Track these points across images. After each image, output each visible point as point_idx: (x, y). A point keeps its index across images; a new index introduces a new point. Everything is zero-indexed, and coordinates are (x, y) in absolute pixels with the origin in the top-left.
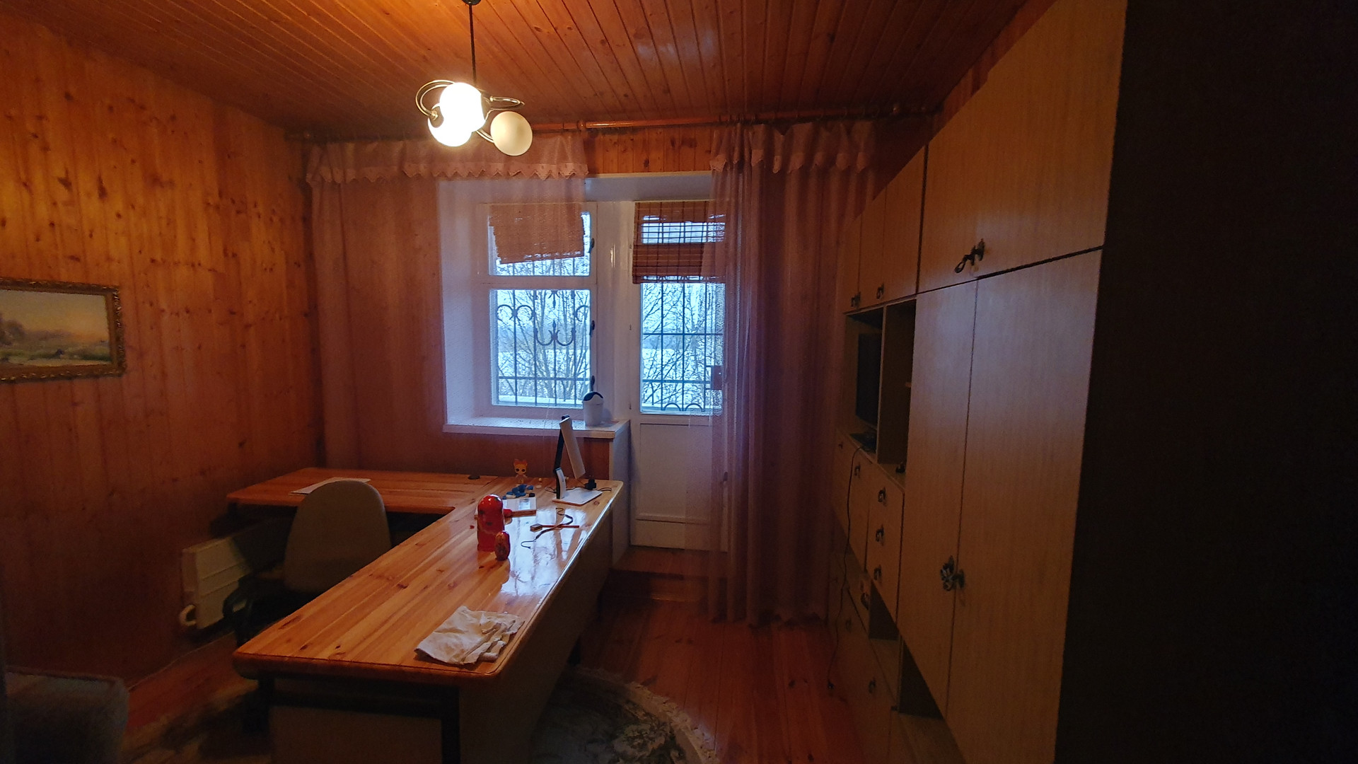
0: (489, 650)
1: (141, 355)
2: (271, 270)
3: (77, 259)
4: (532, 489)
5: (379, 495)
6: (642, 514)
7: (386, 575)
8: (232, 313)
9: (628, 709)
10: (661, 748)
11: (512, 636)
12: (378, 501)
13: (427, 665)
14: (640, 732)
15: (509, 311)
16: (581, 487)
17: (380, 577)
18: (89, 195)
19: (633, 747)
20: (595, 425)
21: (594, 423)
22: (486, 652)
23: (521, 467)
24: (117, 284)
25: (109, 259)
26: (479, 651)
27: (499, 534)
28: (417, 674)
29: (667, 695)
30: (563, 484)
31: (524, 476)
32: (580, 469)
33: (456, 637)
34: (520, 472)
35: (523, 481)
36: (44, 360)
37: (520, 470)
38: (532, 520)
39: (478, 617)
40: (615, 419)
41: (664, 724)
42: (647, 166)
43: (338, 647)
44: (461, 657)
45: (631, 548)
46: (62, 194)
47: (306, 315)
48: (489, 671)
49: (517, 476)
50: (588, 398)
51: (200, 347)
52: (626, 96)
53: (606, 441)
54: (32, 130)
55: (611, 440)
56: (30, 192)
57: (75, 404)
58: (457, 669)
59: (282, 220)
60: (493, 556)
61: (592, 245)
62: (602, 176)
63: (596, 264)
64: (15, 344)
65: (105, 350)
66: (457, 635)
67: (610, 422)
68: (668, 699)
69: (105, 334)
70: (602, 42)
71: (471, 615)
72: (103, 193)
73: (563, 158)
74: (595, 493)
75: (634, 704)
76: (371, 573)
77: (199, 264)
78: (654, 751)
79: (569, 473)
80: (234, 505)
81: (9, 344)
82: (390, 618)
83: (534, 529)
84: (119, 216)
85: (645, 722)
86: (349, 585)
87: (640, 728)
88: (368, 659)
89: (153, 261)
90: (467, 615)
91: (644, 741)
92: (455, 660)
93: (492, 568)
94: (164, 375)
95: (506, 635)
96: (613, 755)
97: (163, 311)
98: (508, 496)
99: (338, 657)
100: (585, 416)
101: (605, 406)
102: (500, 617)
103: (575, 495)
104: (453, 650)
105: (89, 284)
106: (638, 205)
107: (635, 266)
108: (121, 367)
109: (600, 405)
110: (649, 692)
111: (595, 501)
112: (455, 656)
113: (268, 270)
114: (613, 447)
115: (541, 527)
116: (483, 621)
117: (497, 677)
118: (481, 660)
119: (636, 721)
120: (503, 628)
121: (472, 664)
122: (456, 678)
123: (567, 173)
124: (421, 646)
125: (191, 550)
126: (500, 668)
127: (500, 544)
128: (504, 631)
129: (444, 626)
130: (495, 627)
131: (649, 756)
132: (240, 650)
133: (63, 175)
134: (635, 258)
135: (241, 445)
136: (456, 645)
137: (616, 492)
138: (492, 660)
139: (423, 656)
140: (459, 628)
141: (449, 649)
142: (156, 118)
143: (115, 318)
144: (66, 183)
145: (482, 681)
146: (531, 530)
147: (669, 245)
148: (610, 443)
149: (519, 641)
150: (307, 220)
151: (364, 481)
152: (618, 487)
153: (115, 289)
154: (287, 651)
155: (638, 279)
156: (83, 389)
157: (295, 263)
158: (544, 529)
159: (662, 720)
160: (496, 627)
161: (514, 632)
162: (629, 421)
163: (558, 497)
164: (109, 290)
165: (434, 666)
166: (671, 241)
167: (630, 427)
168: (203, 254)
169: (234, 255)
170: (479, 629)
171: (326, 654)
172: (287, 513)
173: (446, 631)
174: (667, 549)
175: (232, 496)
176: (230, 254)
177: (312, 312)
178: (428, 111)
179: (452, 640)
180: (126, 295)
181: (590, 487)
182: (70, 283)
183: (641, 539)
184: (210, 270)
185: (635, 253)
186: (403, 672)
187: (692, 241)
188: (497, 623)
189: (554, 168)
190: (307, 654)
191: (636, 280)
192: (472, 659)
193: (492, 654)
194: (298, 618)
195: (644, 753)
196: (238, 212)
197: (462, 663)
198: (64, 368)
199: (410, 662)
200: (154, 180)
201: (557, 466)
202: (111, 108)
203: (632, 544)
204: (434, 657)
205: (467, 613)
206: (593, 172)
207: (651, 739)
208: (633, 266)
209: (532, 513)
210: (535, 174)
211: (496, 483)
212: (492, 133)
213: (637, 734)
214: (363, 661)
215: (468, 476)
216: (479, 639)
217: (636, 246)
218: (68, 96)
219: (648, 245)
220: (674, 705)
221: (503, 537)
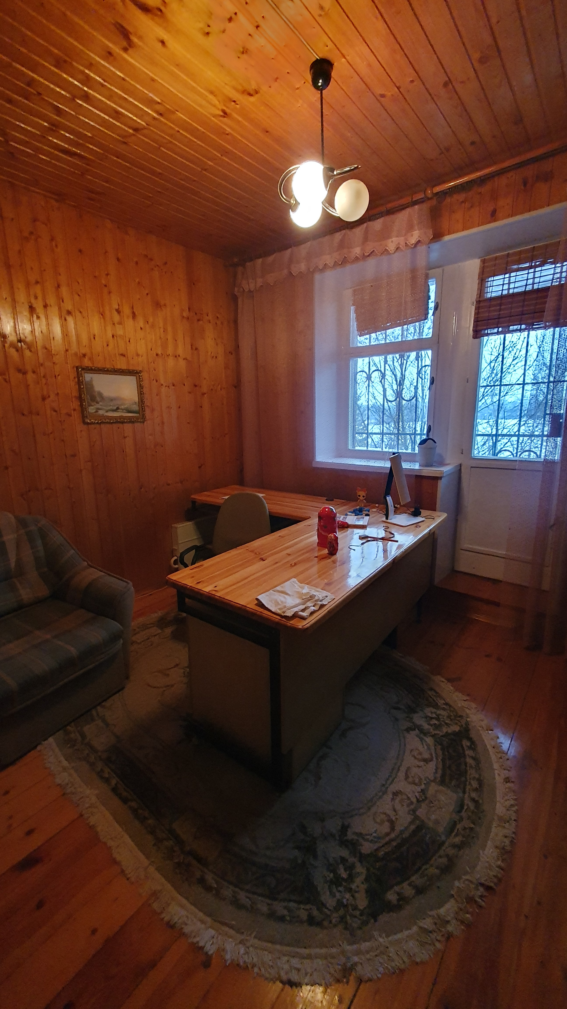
0: (303, 610)
1: (153, 410)
2: (216, 357)
3: (124, 356)
4: (369, 511)
5: (266, 505)
6: (466, 546)
7: (255, 551)
8: (196, 386)
9: (430, 695)
10: (455, 733)
11: (322, 606)
12: (265, 507)
13: (261, 610)
14: (438, 715)
15: (365, 375)
16: (409, 513)
17: (252, 551)
18: (128, 317)
19: (429, 724)
20: (427, 466)
21: (428, 464)
22: (301, 611)
23: (362, 493)
24: (140, 369)
25: (138, 355)
26: (296, 609)
27: (330, 535)
28: (254, 614)
29: (468, 695)
30: (391, 508)
31: (364, 501)
32: (406, 497)
33: (285, 598)
34: (361, 498)
35: (363, 505)
36: (111, 412)
37: (362, 496)
38: (361, 532)
39: (303, 588)
40: (448, 462)
41: (461, 716)
42: (493, 216)
43: (216, 587)
44: (283, 610)
45: (454, 572)
46: (116, 318)
47: (235, 387)
48: (301, 625)
49: (359, 500)
50: (423, 442)
51: (179, 407)
52: (473, 143)
53: (436, 479)
54: (104, 282)
55: (440, 478)
56: (104, 318)
57: (125, 437)
58: (279, 617)
59: (222, 323)
60: (326, 551)
61: (436, 308)
62: (447, 238)
63: (438, 327)
64: (101, 403)
65: (136, 408)
66: (286, 596)
67: (442, 463)
68: (468, 698)
69: (136, 399)
70: (446, 85)
71: (299, 586)
72: (134, 316)
73: (410, 228)
74: (419, 519)
75: (437, 693)
76: (247, 548)
77: (179, 356)
78: (447, 735)
79: (396, 501)
80: (194, 502)
81: (98, 403)
82: (249, 577)
83: (361, 538)
84: (141, 328)
85: (444, 709)
86: (233, 553)
87: (438, 712)
88: (228, 598)
89: (157, 355)
90: (296, 585)
91: (441, 724)
92: (279, 612)
93: (323, 558)
94: (163, 423)
95: (317, 604)
96: (412, 724)
97: (162, 385)
98: (349, 513)
99: (214, 593)
100: (418, 458)
101: (438, 451)
102: (318, 591)
103: (402, 519)
104: (279, 604)
105: (129, 370)
106: (484, 261)
107: (476, 321)
108: (143, 419)
109: (432, 449)
110: (452, 688)
111: (417, 525)
112: (280, 609)
113: (214, 357)
114: (441, 485)
115: (368, 537)
116: (304, 591)
117: (305, 630)
118: (295, 616)
119: (436, 706)
120: (316, 598)
121: (288, 617)
122: (277, 623)
123: (413, 241)
124: (259, 597)
125: (175, 525)
126: (308, 625)
127: (330, 542)
128: (316, 601)
129: (278, 588)
130: (310, 597)
131: (442, 736)
132: (169, 576)
133: (117, 307)
134: (477, 313)
135: (200, 467)
136: (282, 602)
137: (439, 520)
138: (303, 618)
139: (260, 604)
140: (289, 593)
141: (277, 603)
142: (157, 265)
143: (140, 387)
144: (118, 311)
145: (295, 630)
146: (360, 539)
147: (514, 295)
148: (439, 481)
149: (326, 611)
150: (236, 322)
151: (261, 495)
152: (440, 517)
153: (141, 372)
154: (189, 582)
155: (478, 334)
156: (128, 428)
157: (230, 352)
158: (369, 539)
159: (460, 714)
160: (312, 597)
161: (325, 604)
162: (460, 465)
163: (387, 518)
164: (137, 373)
165: (266, 612)
166: (516, 291)
167: (460, 469)
168: (180, 351)
169: (196, 349)
170: (300, 595)
171: (207, 589)
172: (216, 508)
173: (279, 591)
174: (489, 579)
175: (193, 496)
176: (194, 348)
177: (237, 385)
178: (287, 199)
179: (280, 598)
180: (145, 375)
181: (416, 514)
182: (121, 369)
183: (463, 566)
184: (184, 359)
185: (477, 308)
186: (247, 611)
187: (540, 287)
188: (313, 595)
189: (401, 240)
190: (199, 587)
191: (477, 335)
192: (289, 613)
193: (304, 614)
194: (202, 566)
195: (439, 732)
196: (199, 320)
197: (283, 614)
198: (121, 417)
199: (252, 606)
200: (158, 305)
201: (387, 493)
202: (137, 263)
203: (457, 569)
204: (267, 606)
205: (297, 584)
206: (437, 236)
207: (446, 724)
208: (474, 322)
209: (363, 527)
210: (386, 249)
211: (343, 504)
212: (336, 207)
213: (434, 716)
214: (226, 598)
215: (326, 498)
216: (298, 601)
217: (478, 302)
218: (118, 259)
219: (491, 299)
220: (473, 705)
221: (333, 537)
